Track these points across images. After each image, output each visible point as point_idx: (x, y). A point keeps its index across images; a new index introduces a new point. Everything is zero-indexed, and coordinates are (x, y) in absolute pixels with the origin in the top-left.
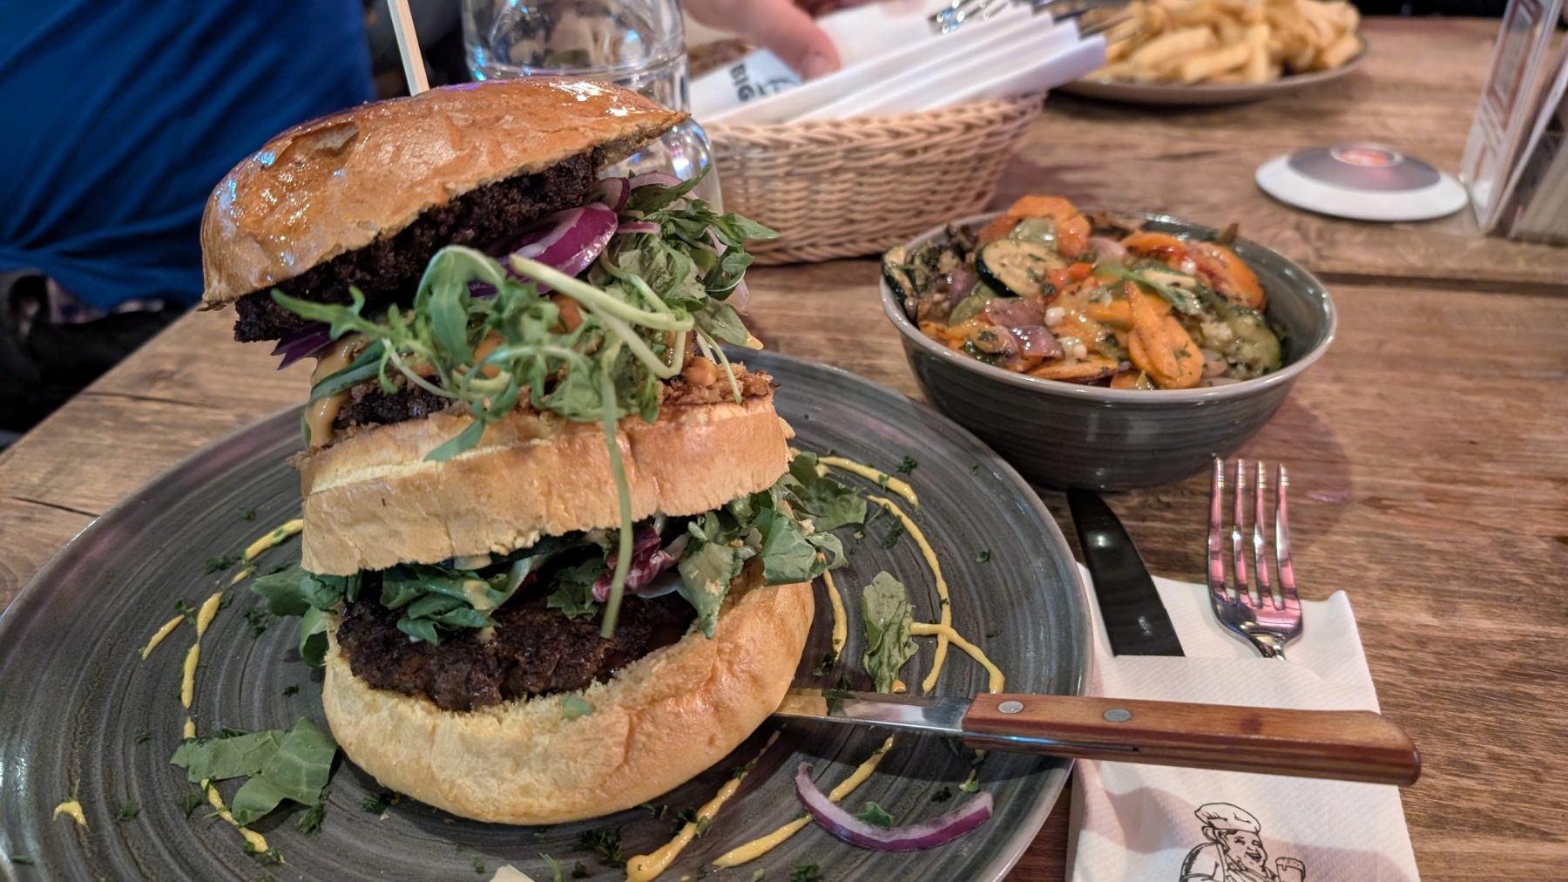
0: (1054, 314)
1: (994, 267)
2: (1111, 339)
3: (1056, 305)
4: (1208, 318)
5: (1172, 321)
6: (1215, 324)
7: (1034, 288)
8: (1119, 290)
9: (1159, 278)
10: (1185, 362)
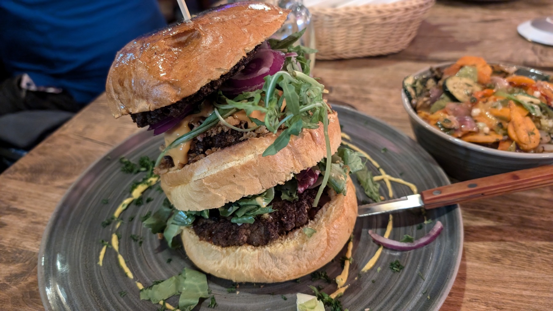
0: (476, 111)
1: (450, 88)
2: (500, 125)
3: (477, 107)
4: (544, 117)
5: (528, 119)
6: (547, 120)
7: (467, 99)
8: (505, 103)
9: (524, 99)
10: (532, 137)
